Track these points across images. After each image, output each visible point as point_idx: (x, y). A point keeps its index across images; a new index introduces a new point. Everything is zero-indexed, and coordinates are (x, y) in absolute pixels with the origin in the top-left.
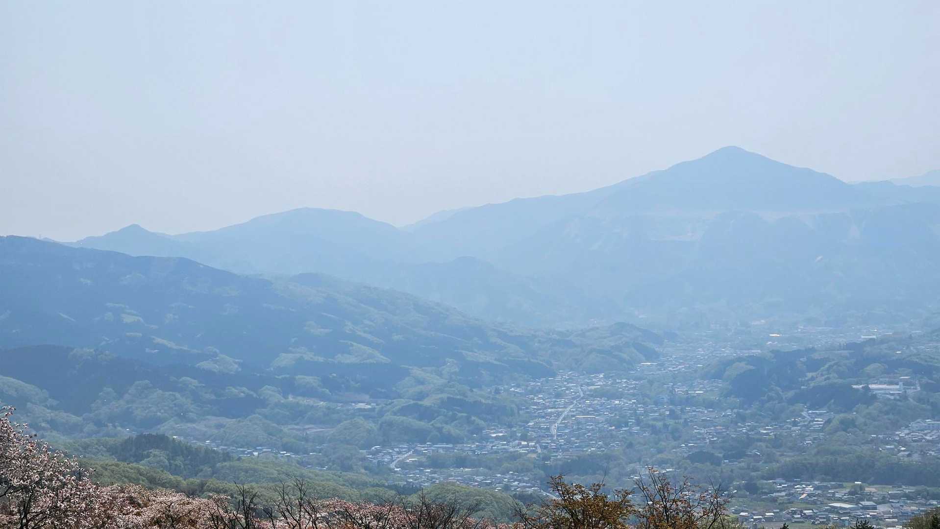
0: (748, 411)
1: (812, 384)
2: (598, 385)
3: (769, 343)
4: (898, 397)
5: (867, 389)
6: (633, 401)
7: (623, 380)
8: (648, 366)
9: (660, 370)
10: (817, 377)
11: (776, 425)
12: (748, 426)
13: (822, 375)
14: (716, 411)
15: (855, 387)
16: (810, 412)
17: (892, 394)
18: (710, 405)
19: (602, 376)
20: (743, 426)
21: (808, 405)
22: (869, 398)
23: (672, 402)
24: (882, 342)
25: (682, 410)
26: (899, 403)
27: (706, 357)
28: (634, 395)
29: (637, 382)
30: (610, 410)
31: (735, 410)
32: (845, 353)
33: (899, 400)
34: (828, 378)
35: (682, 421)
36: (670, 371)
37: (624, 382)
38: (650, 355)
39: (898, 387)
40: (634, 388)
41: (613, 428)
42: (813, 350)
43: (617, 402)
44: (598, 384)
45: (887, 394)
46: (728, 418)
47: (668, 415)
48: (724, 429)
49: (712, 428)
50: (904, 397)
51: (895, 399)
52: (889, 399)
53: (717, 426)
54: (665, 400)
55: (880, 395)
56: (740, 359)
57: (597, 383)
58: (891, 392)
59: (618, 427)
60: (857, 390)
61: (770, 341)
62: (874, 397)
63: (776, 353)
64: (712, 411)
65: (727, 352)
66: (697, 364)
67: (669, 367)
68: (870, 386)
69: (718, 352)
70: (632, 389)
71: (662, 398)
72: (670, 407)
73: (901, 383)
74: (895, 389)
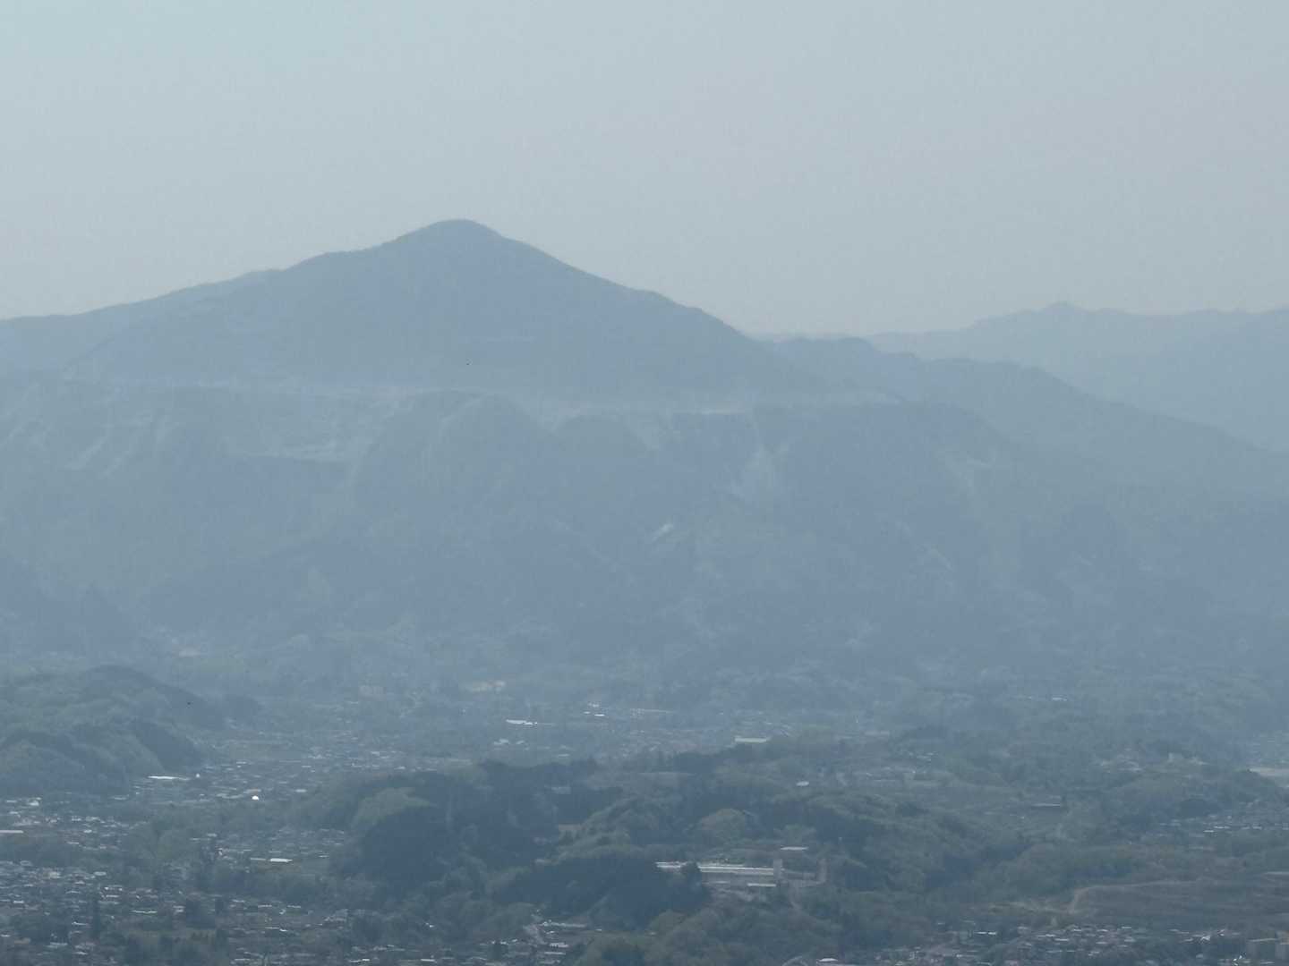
0: (390, 918)
1: (564, 854)
2: (20, 828)
3: (503, 741)
4: (763, 899)
5: (692, 873)
6: (98, 873)
7: (89, 819)
8: (166, 784)
9: (194, 796)
10: (578, 837)
11: (448, 954)
12: (379, 952)
13: (593, 832)
14: (310, 912)
15: (664, 866)
16: (545, 924)
17: (752, 890)
18: (299, 894)
19: (35, 804)
20: (365, 952)
21: (544, 906)
22: (693, 893)
23: (201, 883)
24: (770, 753)
25: (220, 905)
26: (763, 913)
27: (326, 770)
28: (107, 857)
29: (124, 826)
30: (33, 894)
31: (360, 912)
32: (671, 777)
33: (764, 905)
34: (604, 841)
35: (212, 933)
36: (220, 800)
37: (91, 823)
38: (176, 756)
39: (769, 871)
40: (113, 841)
41: (27, 940)
42: (589, 766)
43: (54, 875)
44: (20, 824)
45: (740, 889)
46: (335, 931)
47: (180, 916)
48: (314, 958)
49: (284, 956)
50: (779, 899)
51: (753, 903)
52: (742, 902)
53: (299, 950)
54: (184, 876)
55: (722, 890)
56: (397, 780)
57: (20, 820)
58: (750, 885)
59: (41, 939)
60: (669, 873)
61: (504, 738)
62: (705, 895)
63: (495, 769)
64: (302, 912)
65: (383, 760)
66: (297, 788)
67: (219, 791)
68: (702, 867)
69: (361, 759)
70: (104, 841)
71: (177, 870)
72: (194, 894)
73: (779, 863)
74: (762, 876)
